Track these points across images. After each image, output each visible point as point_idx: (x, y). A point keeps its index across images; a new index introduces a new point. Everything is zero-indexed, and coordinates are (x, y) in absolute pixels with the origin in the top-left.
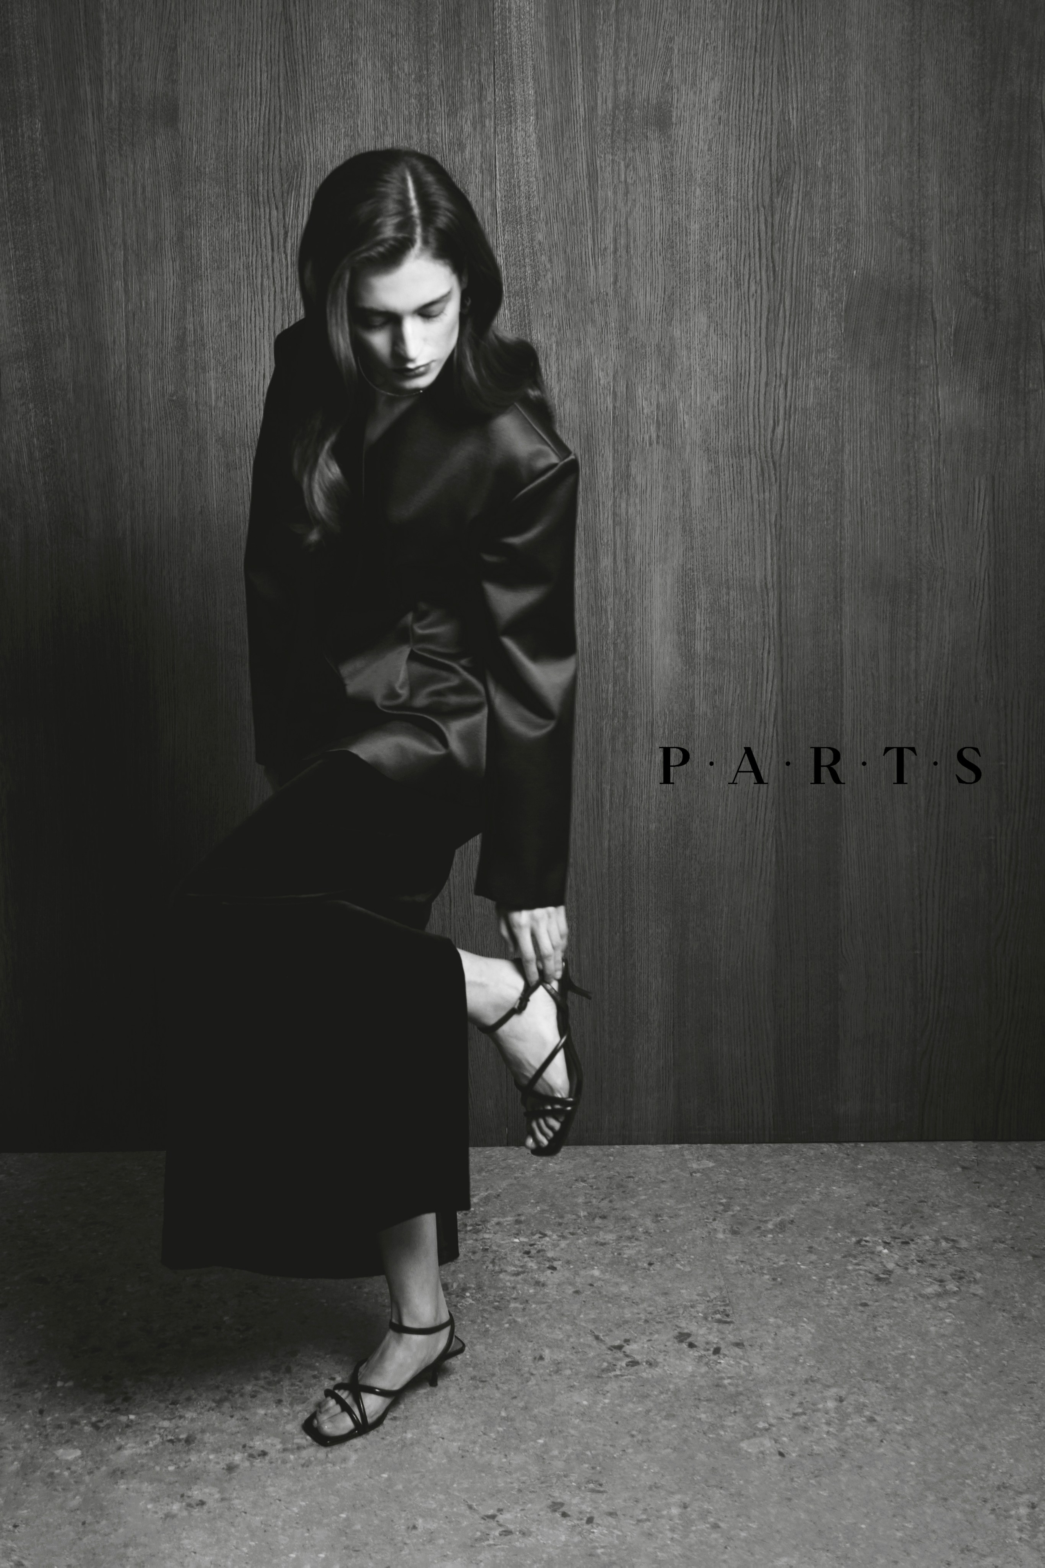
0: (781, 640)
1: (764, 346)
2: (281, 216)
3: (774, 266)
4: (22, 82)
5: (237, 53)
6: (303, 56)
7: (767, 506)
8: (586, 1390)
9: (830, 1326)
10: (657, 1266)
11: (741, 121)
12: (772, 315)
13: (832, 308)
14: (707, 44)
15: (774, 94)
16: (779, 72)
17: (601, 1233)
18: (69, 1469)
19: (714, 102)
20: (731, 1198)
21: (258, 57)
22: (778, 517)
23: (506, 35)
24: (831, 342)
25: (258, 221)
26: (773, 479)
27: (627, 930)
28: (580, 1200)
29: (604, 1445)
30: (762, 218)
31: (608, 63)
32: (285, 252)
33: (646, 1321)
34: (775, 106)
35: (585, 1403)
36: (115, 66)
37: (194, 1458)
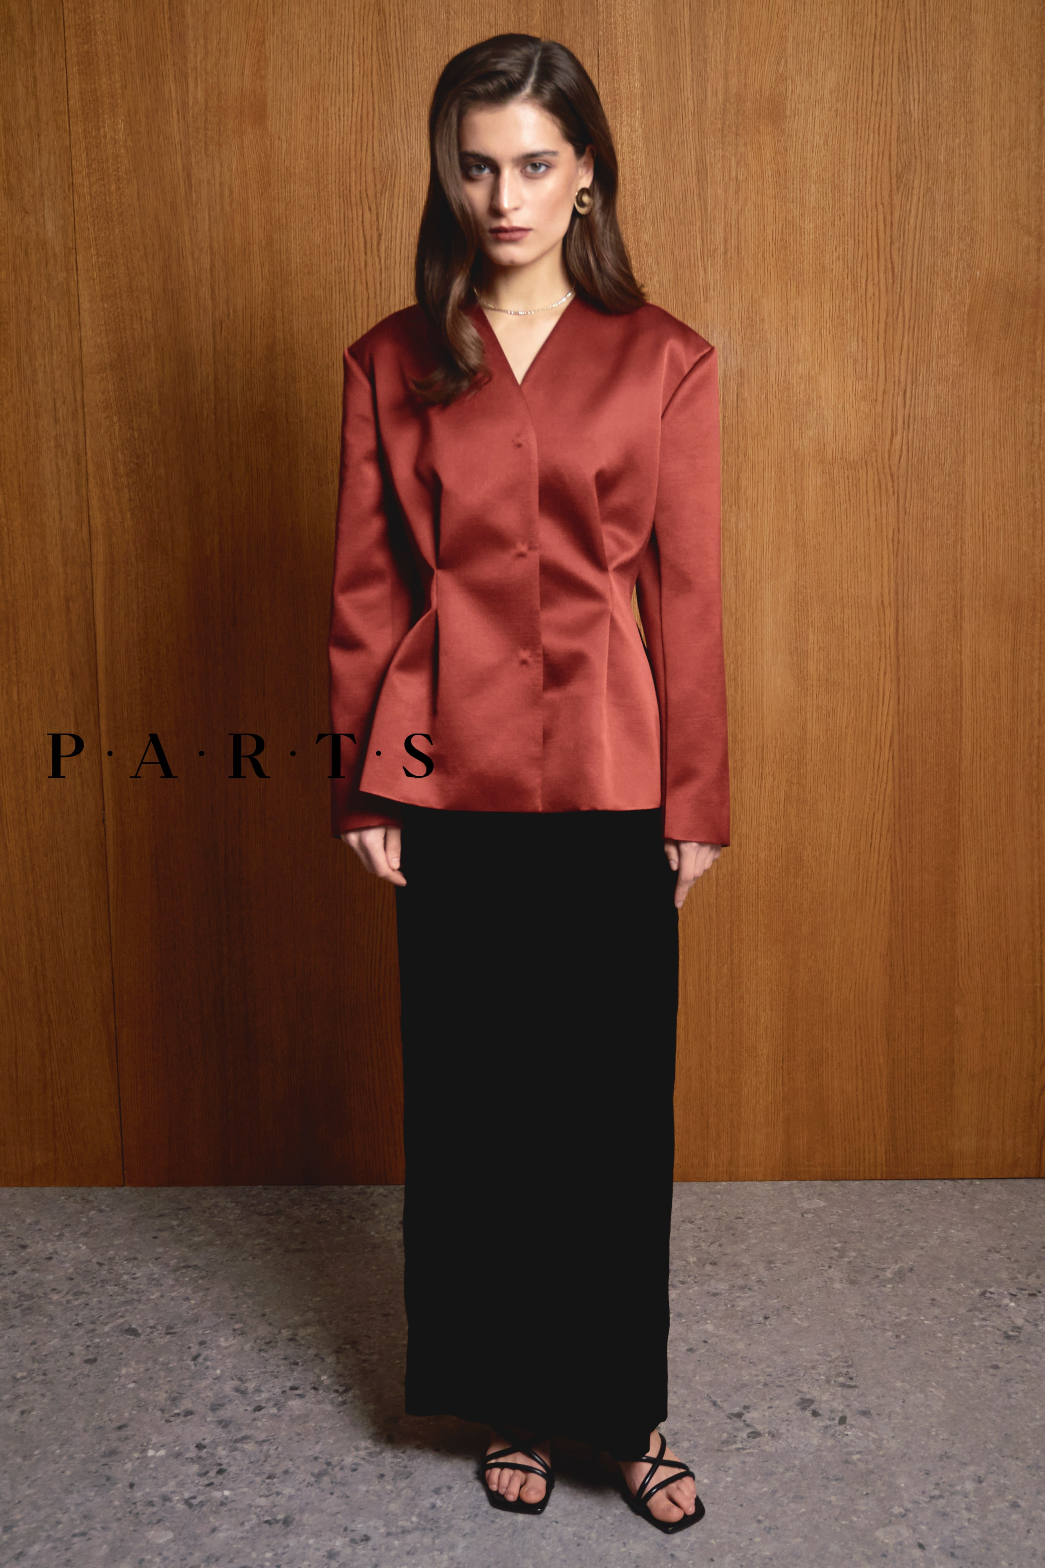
0: (898, 660)
1: (882, 352)
2: (374, 218)
3: (893, 267)
4: (104, 80)
5: (328, 47)
6: (397, 49)
7: (884, 520)
8: (706, 1466)
9: (961, 1392)
10: (773, 1320)
11: (859, 114)
12: (890, 319)
13: (954, 311)
14: (824, 32)
15: (895, 86)
16: (899, 61)
17: (713, 1282)
18: (160, 1554)
19: (831, 93)
20: (846, 1242)
21: (350, 51)
22: (896, 531)
23: (610, 24)
24: (952, 348)
25: (350, 222)
26: (891, 492)
27: (736, 961)
28: (689, 1244)
29: (730, 1532)
30: (881, 218)
31: (718, 53)
32: (379, 256)
33: (766, 1385)
34: (895, 96)
35: (706, 1481)
36: (201, 62)
37: (292, 1542)
